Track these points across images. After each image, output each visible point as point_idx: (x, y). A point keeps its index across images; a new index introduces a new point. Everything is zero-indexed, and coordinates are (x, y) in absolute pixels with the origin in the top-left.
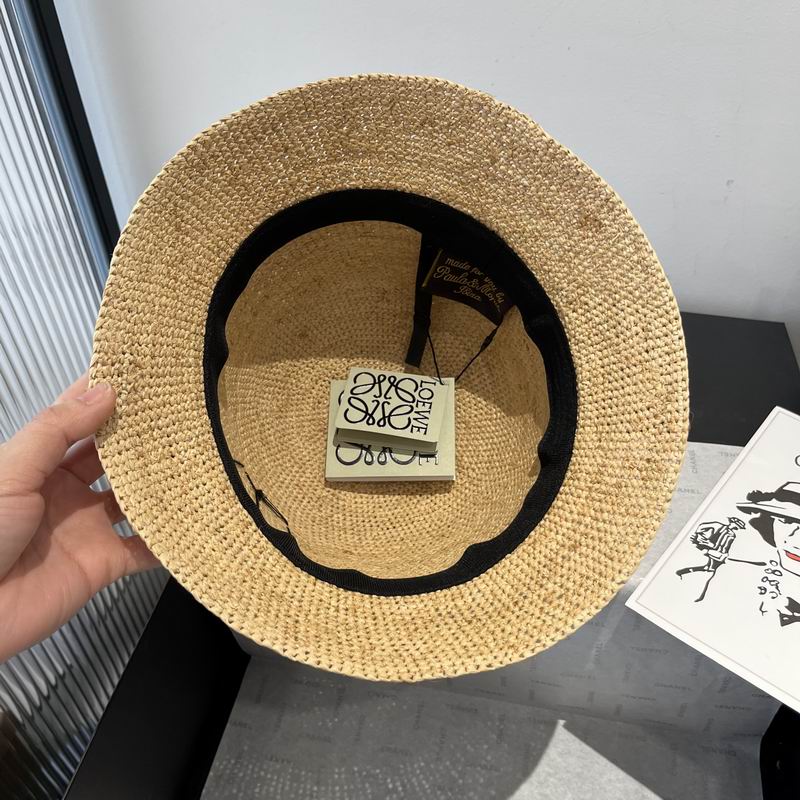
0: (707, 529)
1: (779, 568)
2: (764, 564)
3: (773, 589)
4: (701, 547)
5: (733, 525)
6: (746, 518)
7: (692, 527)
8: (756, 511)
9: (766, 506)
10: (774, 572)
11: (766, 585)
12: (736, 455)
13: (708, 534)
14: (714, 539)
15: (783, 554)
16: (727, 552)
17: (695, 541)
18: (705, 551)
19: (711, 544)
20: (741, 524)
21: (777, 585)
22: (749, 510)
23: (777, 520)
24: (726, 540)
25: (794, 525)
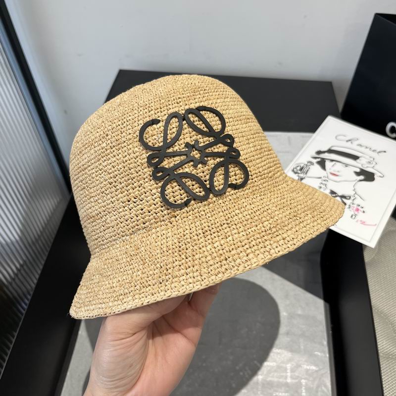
0: (298, 166)
1: (327, 179)
2: (320, 178)
3: (324, 187)
4: (296, 173)
5: (309, 164)
6: (315, 161)
7: (292, 166)
8: (318, 158)
9: (323, 156)
10: (324, 180)
11: (322, 185)
12: (311, 137)
13: (299, 168)
14: (301, 169)
15: (329, 174)
16: (306, 174)
17: (293, 171)
18: (297, 174)
19: (299, 172)
20: (312, 163)
21: (326, 185)
22: (315, 158)
23: (327, 161)
24: (305, 170)
25: (334, 163)
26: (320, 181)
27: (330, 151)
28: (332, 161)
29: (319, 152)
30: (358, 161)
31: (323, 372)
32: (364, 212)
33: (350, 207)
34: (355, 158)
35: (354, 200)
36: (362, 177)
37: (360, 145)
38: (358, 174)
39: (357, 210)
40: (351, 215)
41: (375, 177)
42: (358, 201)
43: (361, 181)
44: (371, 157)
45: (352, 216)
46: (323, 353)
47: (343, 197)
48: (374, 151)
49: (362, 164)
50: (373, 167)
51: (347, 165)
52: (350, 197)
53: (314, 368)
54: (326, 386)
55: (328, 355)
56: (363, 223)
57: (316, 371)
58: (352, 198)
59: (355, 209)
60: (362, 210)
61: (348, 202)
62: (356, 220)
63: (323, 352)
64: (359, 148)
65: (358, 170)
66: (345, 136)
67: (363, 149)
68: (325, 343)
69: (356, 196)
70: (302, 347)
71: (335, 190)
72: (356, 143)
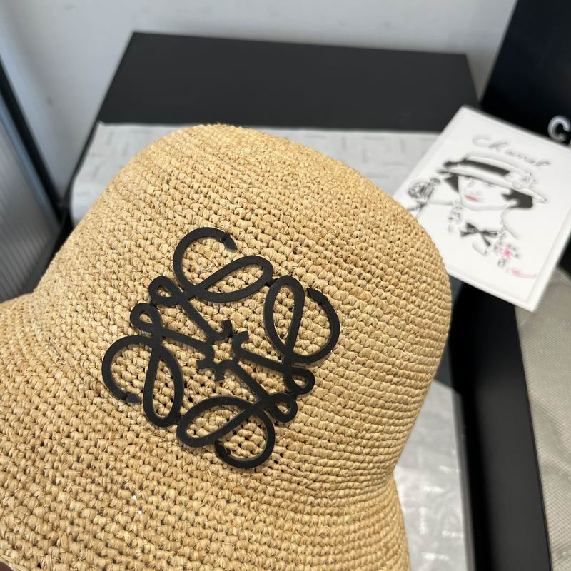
1: (460, 205)
3: (457, 217)
4: (413, 196)
5: (433, 182)
9: (453, 169)
10: (457, 208)
14: (421, 190)
15: (464, 197)
17: (409, 192)
18: (415, 198)
19: (418, 195)
20: (437, 181)
21: (459, 214)
22: (443, 173)
23: (460, 177)
24: (428, 191)
25: (470, 180)
26: (450, 208)
27: (466, 162)
28: (468, 177)
29: (449, 164)
30: (507, 177)
31: (450, 495)
32: (517, 256)
33: (496, 248)
34: (503, 172)
35: (501, 237)
36: (514, 202)
37: (511, 153)
38: (508, 197)
39: (508, 253)
40: (497, 261)
41: (534, 202)
42: (509, 239)
43: (513, 207)
44: (526, 171)
45: (499, 263)
46: (451, 468)
47: (486, 233)
48: (532, 162)
49: (514, 182)
50: (531, 187)
51: (490, 184)
52: (496, 234)
53: (438, 490)
54: (455, 516)
55: (458, 471)
56: (516, 273)
57: (442, 495)
58: (499, 235)
59: (503, 251)
60: (514, 253)
61: (493, 240)
62: (505, 269)
63: (451, 466)
64: (509, 157)
65: (508, 192)
66: (486, 139)
67: (515, 159)
68: (454, 452)
69: (505, 231)
70: (421, 459)
71: (473, 223)
72: (504, 149)
